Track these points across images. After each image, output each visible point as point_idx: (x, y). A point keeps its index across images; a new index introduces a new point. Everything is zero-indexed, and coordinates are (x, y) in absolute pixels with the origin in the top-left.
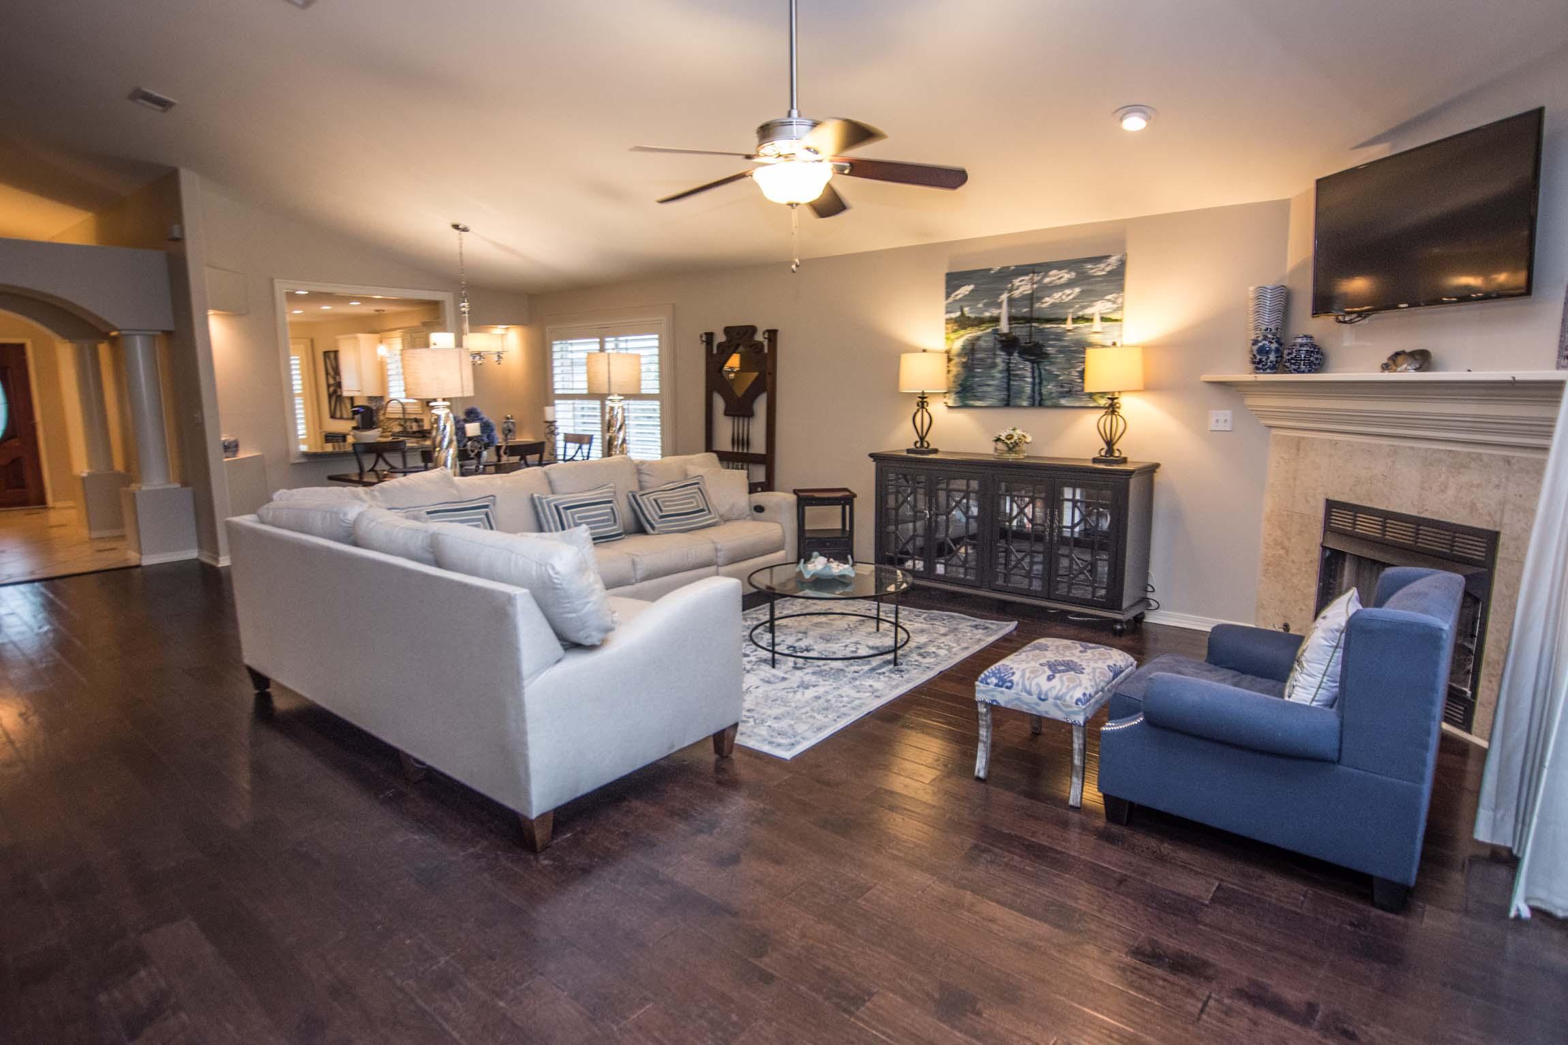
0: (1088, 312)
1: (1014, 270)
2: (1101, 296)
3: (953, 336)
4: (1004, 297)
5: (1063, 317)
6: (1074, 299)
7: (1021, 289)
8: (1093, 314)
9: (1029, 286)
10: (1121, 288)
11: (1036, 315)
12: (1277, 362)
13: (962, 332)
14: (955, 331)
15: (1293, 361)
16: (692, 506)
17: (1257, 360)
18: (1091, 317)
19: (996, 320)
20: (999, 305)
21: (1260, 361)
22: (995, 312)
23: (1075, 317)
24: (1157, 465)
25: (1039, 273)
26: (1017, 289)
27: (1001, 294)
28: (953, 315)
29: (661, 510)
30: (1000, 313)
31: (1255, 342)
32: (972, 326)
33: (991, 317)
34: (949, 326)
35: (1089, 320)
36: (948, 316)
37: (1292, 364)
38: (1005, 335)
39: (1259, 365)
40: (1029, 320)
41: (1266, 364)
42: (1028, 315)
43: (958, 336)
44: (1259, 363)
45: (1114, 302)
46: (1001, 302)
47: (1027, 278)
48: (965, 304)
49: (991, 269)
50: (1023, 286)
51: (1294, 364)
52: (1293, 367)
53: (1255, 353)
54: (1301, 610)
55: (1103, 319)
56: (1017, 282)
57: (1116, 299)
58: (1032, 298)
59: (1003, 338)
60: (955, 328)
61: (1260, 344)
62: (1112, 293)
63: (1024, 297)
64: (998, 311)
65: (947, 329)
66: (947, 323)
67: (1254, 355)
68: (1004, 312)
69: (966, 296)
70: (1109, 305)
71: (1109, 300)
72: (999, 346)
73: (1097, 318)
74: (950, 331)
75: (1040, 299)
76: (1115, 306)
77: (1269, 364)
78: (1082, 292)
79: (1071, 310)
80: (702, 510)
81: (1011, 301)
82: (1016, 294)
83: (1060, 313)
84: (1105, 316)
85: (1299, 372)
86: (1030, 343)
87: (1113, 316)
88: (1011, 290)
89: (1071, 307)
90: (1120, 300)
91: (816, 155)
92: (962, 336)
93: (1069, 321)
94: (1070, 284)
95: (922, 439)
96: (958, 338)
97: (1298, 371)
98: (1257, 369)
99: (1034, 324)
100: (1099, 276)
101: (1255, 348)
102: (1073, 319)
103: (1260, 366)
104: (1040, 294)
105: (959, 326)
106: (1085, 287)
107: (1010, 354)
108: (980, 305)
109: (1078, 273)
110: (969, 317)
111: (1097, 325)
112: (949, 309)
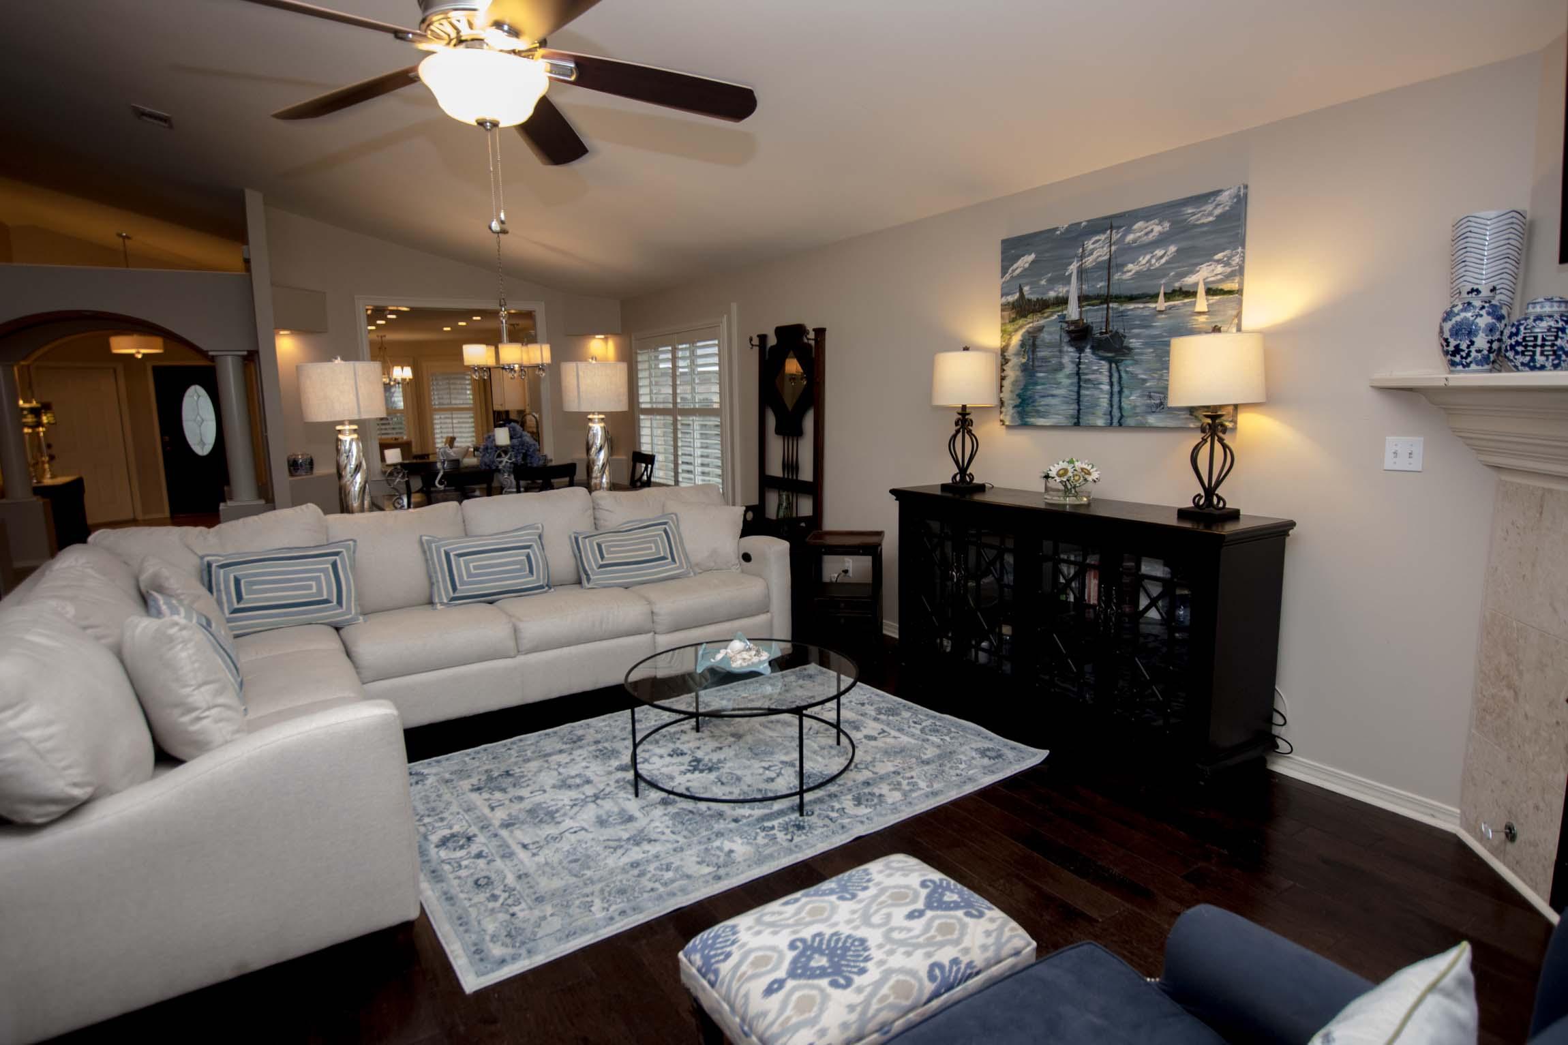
0: (1190, 280)
1: (1085, 227)
2: (1207, 255)
3: (1010, 328)
4: (1073, 267)
5: (1152, 292)
6: (1167, 262)
7: (1095, 254)
8: (1196, 284)
9: (1106, 249)
10: (1238, 240)
11: (1114, 291)
12: (1490, 350)
13: (1021, 322)
14: (1013, 321)
15: (1520, 349)
16: (651, 552)
17: (1451, 348)
18: (1191, 290)
19: (1063, 301)
20: (1067, 281)
21: (1457, 350)
22: (1061, 290)
23: (1169, 291)
24: (1292, 524)
25: (1119, 227)
26: (1091, 254)
27: (1070, 264)
28: (1011, 299)
29: (602, 557)
30: (1068, 292)
31: (1448, 316)
32: (1034, 312)
33: (1057, 298)
34: (1006, 313)
35: (1190, 293)
36: (1004, 300)
37: (1517, 353)
38: (1074, 322)
39: (1455, 356)
40: (1106, 299)
41: (1468, 354)
42: (1104, 292)
43: (1017, 326)
44: (1454, 354)
45: (1227, 264)
46: (1070, 275)
47: (1103, 237)
48: (1022, 281)
49: (1056, 229)
50: (1097, 250)
51: (1523, 353)
52: (1520, 359)
53: (1447, 335)
54: (1537, 808)
55: (1210, 292)
56: (1089, 245)
57: (1230, 258)
58: (1109, 266)
59: (1072, 328)
60: (1013, 316)
61: (1458, 318)
62: (1223, 250)
63: (1098, 266)
64: (1065, 290)
65: (1002, 317)
66: (1002, 310)
67: (1446, 340)
68: (1072, 290)
69: (1025, 270)
70: (1220, 269)
71: (1218, 261)
72: (1066, 339)
73: (1201, 291)
74: (1007, 321)
75: (1120, 267)
76: (1228, 270)
77: (1473, 354)
78: (1177, 251)
79: (1163, 281)
80: (664, 558)
81: (1081, 272)
82: (1089, 261)
83: (1146, 287)
84: (1214, 286)
85: (1533, 368)
86: (1106, 333)
87: (1227, 286)
88: (1082, 257)
89: (1164, 276)
90: (1236, 260)
91: (514, 40)
92: (1021, 327)
93: (1161, 297)
94: (1161, 241)
95: (963, 470)
96: (1016, 331)
97: (1532, 366)
98: (1453, 364)
99: (1111, 305)
100: (1203, 225)
101: (1448, 326)
102: (1165, 294)
103: (1458, 358)
104: (1119, 261)
105: (1017, 313)
106: (1184, 244)
107: (1080, 350)
108: (1043, 282)
109: (1173, 223)
110: (1029, 300)
111: (1202, 303)
112: (1006, 290)
